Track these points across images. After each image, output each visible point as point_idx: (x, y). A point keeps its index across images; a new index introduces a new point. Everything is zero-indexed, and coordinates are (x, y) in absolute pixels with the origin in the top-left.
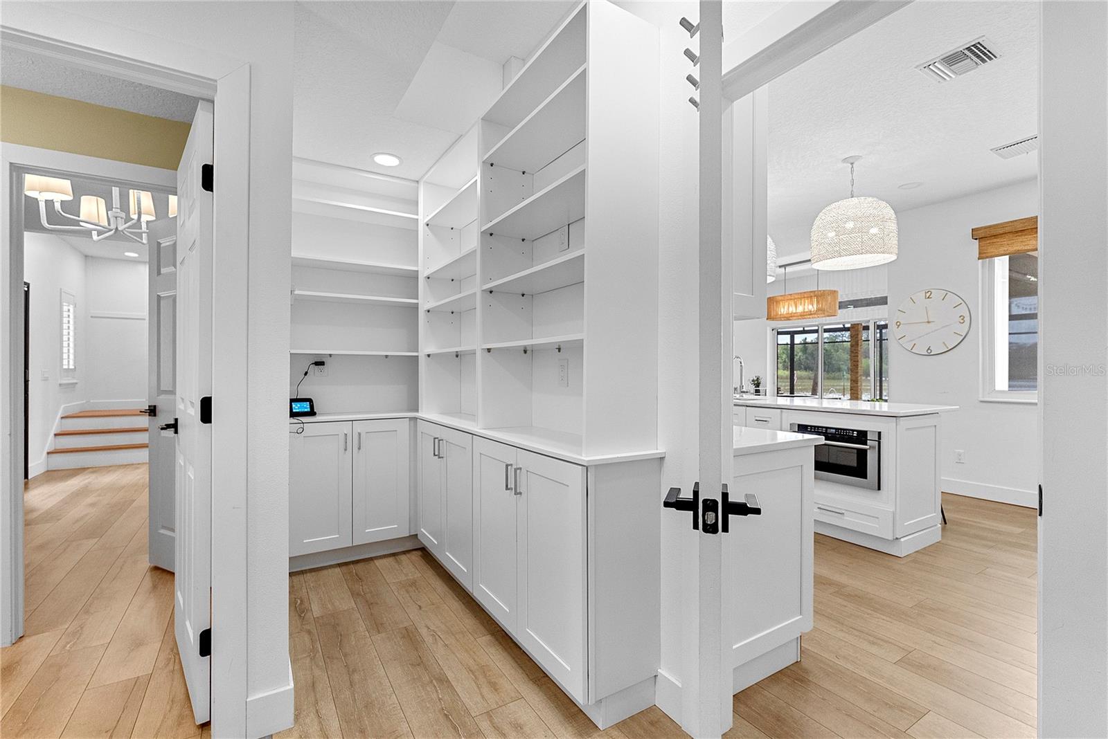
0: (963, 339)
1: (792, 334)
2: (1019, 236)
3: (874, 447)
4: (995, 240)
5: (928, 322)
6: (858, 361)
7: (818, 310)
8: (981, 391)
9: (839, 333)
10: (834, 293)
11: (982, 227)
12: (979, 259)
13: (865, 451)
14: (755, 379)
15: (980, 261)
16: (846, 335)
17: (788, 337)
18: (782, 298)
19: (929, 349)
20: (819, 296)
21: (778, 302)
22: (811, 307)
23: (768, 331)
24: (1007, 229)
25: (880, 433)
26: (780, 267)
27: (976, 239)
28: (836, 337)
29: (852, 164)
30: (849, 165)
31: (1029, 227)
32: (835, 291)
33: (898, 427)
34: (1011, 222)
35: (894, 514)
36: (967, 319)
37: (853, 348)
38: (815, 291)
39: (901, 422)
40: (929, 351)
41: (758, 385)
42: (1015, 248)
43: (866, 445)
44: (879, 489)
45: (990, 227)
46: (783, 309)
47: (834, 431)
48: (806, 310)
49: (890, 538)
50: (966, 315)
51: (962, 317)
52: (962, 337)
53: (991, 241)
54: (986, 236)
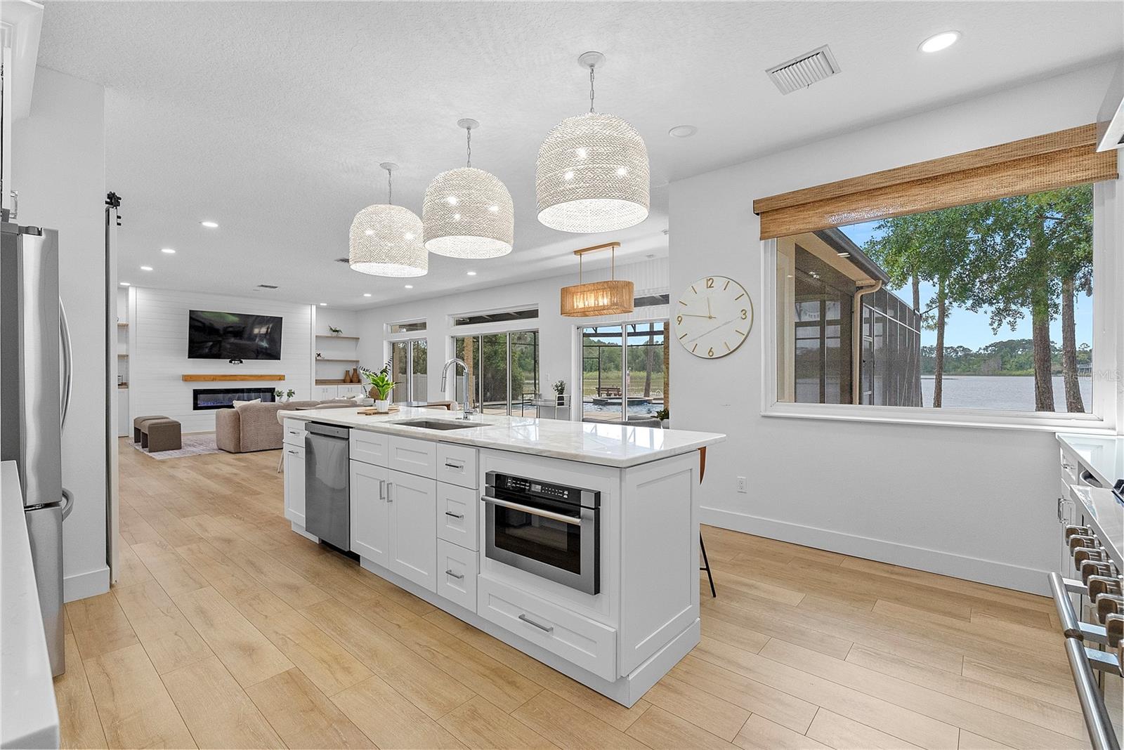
0: (745, 339)
2: (801, 211)
3: (591, 519)
4: (776, 216)
5: (710, 318)
7: (613, 304)
8: (763, 403)
10: (629, 285)
11: (763, 199)
12: (761, 239)
13: (578, 527)
14: (559, 384)
15: (763, 241)
18: (576, 290)
19: (710, 351)
20: (613, 287)
21: (573, 294)
22: (604, 301)
23: (573, 330)
24: (789, 202)
25: (597, 494)
26: (576, 252)
27: (758, 214)
29: (592, 66)
30: (588, 67)
31: (811, 200)
32: (629, 283)
33: (623, 484)
34: (793, 192)
35: (617, 635)
36: (749, 314)
38: (609, 282)
39: (628, 476)
40: (711, 354)
41: (561, 391)
42: (797, 227)
43: (579, 517)
44: (597, 591)
45: (772, 198)
46: (579, 303)
47: (539, 487)
48: (601, 304)
50: (748, 309)
51: (744, 312)
52: (744, 337)
53: (773, 217)
54: (768, 210)
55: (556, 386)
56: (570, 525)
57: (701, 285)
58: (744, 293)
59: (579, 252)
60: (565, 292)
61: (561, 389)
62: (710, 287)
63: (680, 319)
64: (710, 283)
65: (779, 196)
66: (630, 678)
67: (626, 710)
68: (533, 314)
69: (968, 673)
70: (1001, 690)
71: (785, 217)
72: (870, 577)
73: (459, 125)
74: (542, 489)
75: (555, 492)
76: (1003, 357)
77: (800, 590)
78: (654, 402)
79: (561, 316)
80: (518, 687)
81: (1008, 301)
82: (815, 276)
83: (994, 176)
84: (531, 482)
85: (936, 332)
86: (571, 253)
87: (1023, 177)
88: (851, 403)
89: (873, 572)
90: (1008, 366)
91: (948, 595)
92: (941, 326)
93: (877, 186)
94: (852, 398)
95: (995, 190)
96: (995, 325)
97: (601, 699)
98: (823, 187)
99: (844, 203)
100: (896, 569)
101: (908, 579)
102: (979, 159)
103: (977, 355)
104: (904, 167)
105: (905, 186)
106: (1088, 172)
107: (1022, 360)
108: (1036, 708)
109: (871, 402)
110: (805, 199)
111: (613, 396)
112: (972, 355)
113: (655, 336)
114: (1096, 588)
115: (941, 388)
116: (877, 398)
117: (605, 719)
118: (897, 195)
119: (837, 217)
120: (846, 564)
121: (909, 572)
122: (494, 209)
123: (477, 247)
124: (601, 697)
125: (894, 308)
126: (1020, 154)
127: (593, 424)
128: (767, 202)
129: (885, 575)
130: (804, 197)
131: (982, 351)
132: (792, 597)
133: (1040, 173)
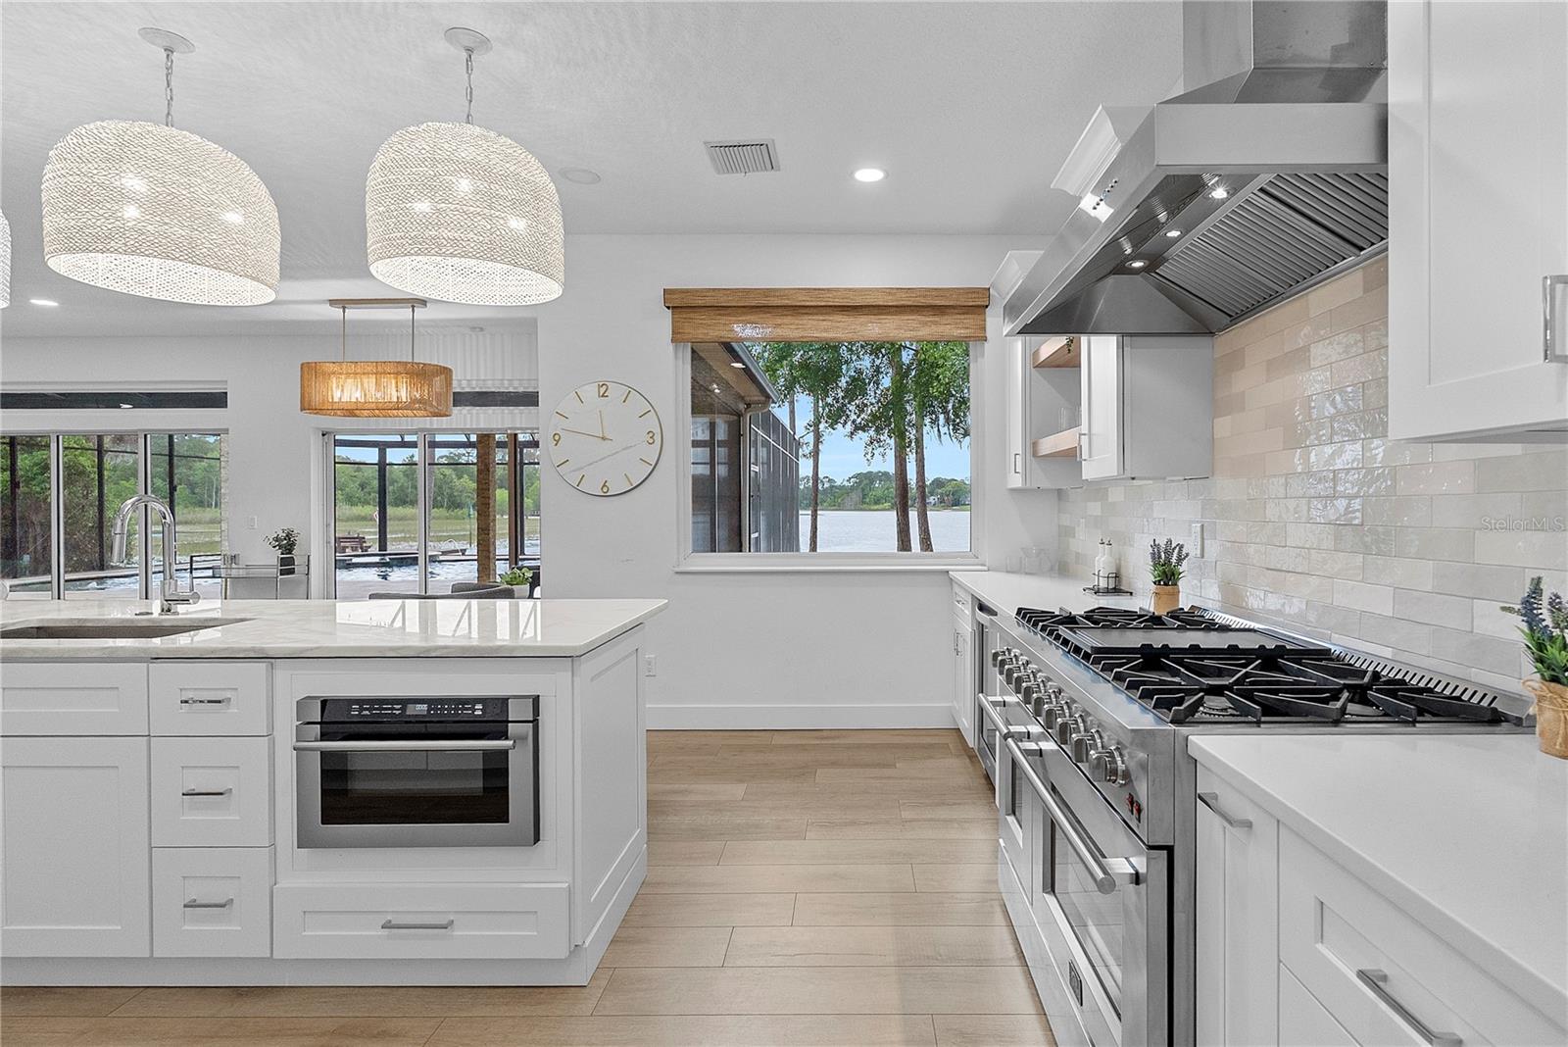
0: (653, 470)
1: (382, 447)
3: (524, 738)
4: (692, 315)
5: (603, 438)
6: (489, 498)
7: (415, 400)
9: (462, 451)
10: (446, 372)
11: (677, 290)
12: (672, 341)
13: (504, 754)
14: (282, 535)
15: (674, 345)
16: (472, 455)
17: (376, 450)
18: (336, 368)
19: (604, 485)
20: (416, 373)
21: (327, 375)
22: (398, 392)
24: (709, 301)
25: (536, 700)
26: (333, 302)
27: (668, 308)
28: (459, 456)
30: (459, 49)
32: (444, 368)
34: (714, 290)
35: (570, 891)
36: (658, 438)
37: (481, 476)
38: (406, 363)
40: (605, 490)
41: (288, 548)
43: (507, 738)
44: (537, 838)
47: (425, 707)
48: (394, 398)
49: (563, 954)
50: (657, 431)
51: (651, 435)
52: (652, 467)
53: (688, 316)
54: (683, 305)
55: (277, 539)
56: (487, 754)
57: (590, 392)
58: (651, 408)
59: (343, 303)
60: (310, 372)
61: (287, 544)
62: (603, 396)
63: (557, 437)
64: (603, 390)
65: (697, 290)
66: (587, 944)
67: (583, 990)
68: (217, 400)
69: (906, 814)
70: (931, 820)
71: (700, 318)
72: (803, 748)
73: (139, 34)
74: (429, 711)
75: (458, 709)
76: (863, 490)
77: (741, 781)
78: (442, 558)
79: (302, 413)
80: (396, 1035)
81: (878, 430)
82: (717, 391)
83: (903, 317)
84: (405, 702)
85: (811, 461)
86: (323, 302)
87: (925, 324)
88: (741, 551)
89: (804, 742)
90: (868, 500)
91: (874, 746)
92: (816, 454)
93: (803, 304)
94: (741, 546)
95: (902, 331)
96: (869, 457)
97: (541, 993)
98: (747, 291)
99: (768, 315)
100: (825, 734)
101: (837, 741)
102: (890, 297)
103: (842, 487)
104: (828, 290)
105: (829, 310)
106: (968, 331)
107: (879, 493)
108: (956, 825)
109: (758, 550)
110: (728, 301)
111: (349, 551)
112: (836, 487)
113: (436, 450)
114: (1028, 692)
115: (816, 528)
116: (763, 545)
117: (559, 1013)
118: (821, 318)
119: (761, 330)
120: (778, 740)
121: (837, 733)
122: (234, 218)
123: (175, 278)
124: (541, 990)
125: (776, 430)
126: (923, 301)
127: (400, 601)
128: (683, 295)
129: (818, 742)
130: (725, 298)
131: (846, 484)
132: (738, 790)
133: (935, 323)
